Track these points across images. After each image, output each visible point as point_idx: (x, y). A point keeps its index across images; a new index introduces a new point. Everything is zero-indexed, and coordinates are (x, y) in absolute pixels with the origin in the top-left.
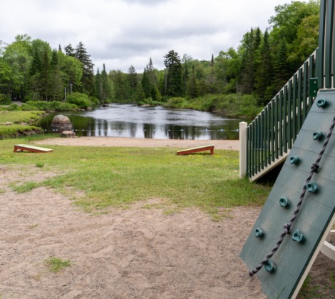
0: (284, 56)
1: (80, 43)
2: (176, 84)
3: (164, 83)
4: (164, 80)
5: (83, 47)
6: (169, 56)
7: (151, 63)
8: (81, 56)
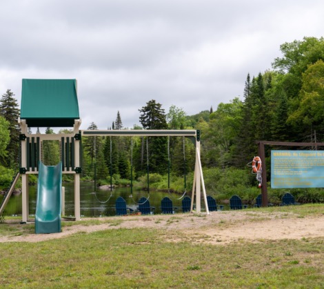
0: (283, 115)
1: (8, 92)
2: (158, 152)
3: (139, 151)
4: (140, 146)
5: (12, 97)
6: (147, 109)
7: (119, 121)
8: (10, 111)
